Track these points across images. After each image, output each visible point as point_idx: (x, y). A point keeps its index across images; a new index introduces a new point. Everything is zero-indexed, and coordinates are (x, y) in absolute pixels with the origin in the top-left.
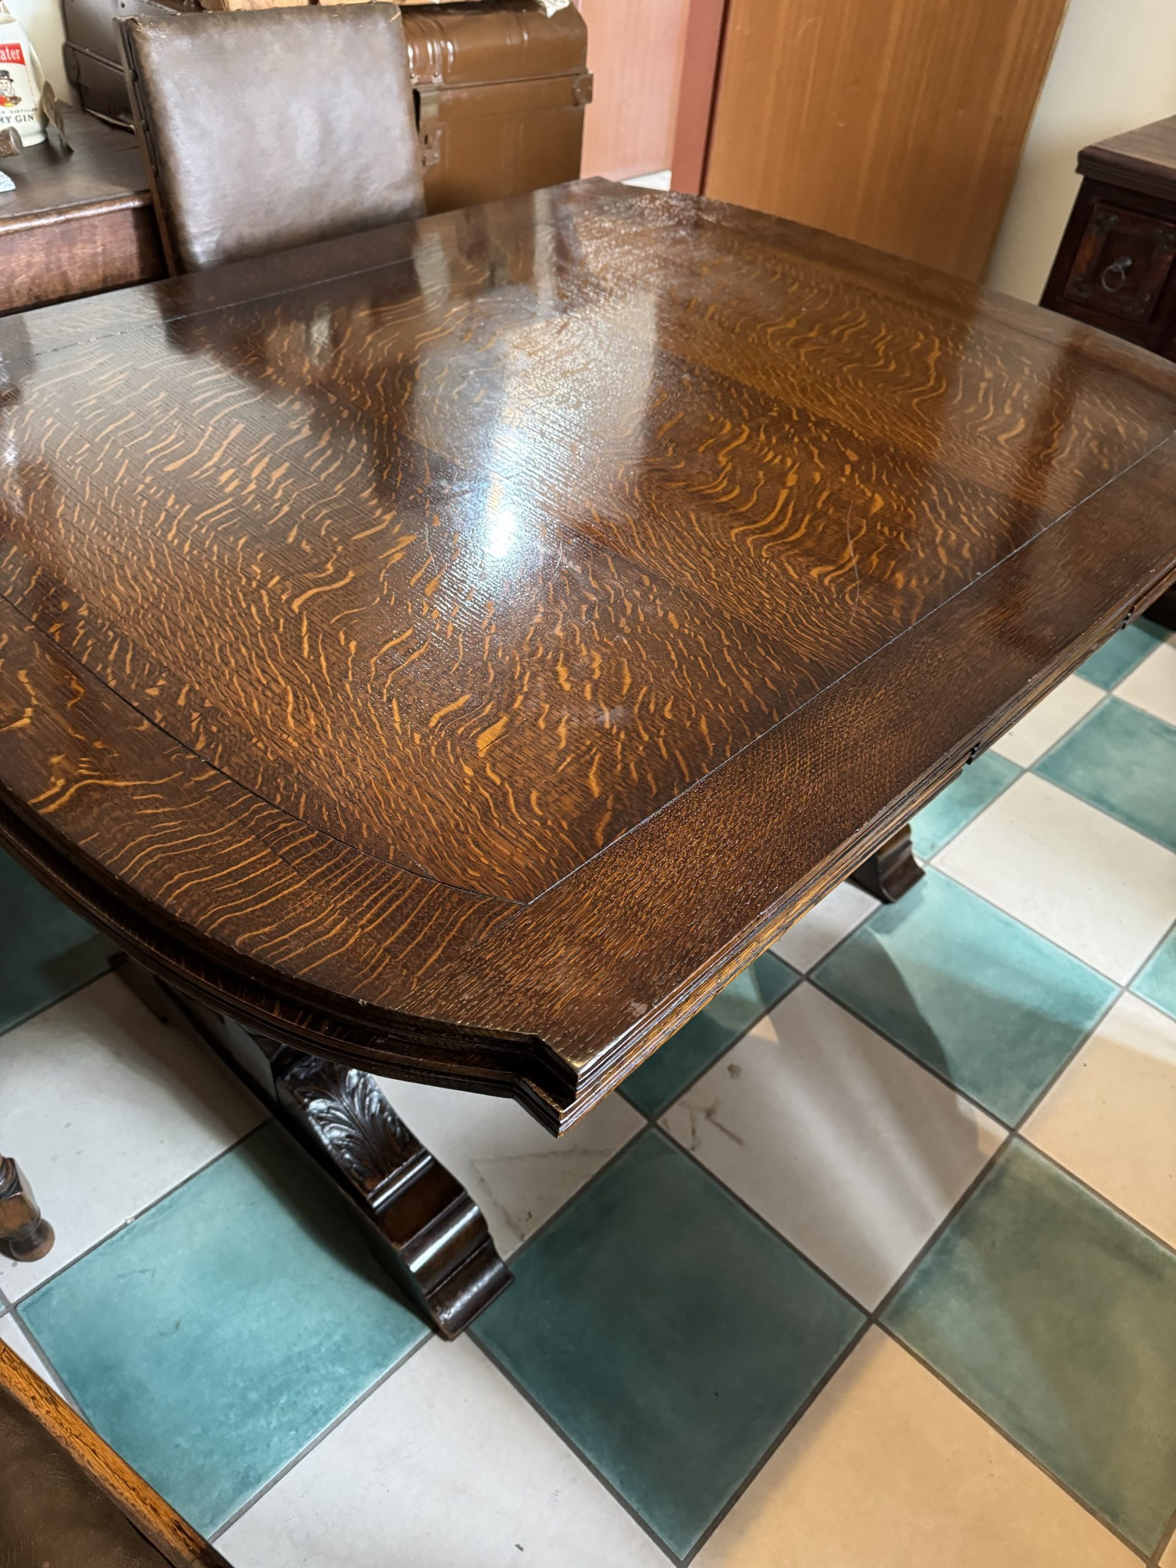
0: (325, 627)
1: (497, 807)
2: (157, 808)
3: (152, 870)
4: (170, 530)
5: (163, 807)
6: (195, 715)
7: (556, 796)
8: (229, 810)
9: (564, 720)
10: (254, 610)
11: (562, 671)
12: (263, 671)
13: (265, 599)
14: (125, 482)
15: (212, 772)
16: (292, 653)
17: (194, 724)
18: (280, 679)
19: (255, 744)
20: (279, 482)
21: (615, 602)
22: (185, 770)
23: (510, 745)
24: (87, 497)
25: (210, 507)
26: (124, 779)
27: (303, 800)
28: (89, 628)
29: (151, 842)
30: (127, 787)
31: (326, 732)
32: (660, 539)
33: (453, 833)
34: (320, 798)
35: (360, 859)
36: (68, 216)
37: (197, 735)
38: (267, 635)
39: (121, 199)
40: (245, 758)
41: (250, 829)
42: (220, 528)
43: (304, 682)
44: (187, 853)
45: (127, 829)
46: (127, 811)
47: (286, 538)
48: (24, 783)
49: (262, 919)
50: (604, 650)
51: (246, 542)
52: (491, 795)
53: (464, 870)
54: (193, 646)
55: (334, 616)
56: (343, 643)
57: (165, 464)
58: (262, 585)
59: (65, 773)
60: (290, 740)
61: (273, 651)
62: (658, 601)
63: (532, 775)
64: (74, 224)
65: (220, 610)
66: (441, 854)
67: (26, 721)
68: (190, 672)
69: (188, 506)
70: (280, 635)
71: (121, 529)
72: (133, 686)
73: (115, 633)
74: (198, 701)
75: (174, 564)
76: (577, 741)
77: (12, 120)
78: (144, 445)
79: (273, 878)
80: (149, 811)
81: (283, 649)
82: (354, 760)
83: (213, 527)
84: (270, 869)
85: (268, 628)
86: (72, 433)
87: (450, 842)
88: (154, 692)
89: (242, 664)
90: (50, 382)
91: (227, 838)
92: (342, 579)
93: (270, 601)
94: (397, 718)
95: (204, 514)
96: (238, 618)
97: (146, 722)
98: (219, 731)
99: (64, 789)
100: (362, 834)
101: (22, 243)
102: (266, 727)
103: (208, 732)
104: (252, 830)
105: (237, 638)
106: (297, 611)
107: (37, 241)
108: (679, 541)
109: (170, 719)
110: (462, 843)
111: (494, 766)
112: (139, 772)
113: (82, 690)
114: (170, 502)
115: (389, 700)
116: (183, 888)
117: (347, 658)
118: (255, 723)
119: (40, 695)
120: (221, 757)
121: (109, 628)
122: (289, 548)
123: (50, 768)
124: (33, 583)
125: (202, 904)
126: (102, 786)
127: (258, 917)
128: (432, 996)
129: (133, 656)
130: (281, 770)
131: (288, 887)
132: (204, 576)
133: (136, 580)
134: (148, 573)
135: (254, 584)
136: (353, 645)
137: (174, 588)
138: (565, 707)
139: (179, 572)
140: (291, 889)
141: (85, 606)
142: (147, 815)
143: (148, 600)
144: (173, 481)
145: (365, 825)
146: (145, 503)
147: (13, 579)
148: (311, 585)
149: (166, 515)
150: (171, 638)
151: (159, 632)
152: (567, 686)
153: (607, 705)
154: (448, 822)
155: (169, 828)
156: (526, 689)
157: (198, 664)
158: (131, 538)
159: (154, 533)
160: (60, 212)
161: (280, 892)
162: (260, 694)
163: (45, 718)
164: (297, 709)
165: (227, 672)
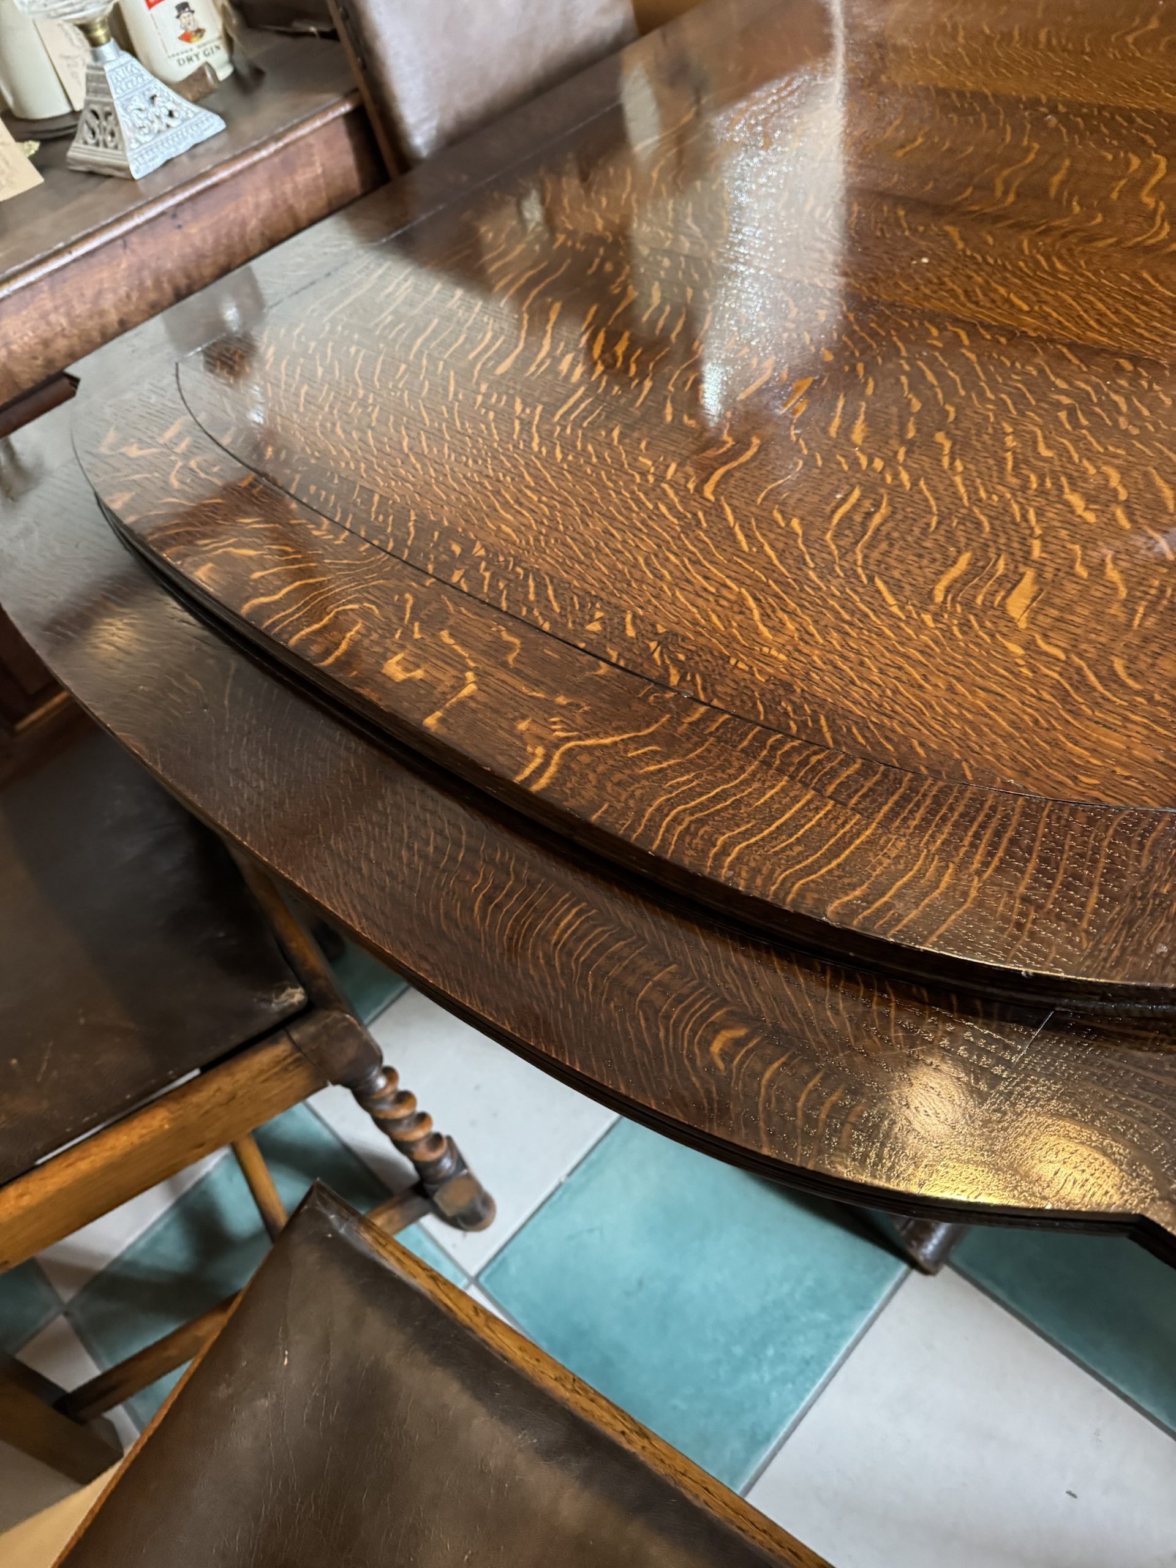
0: (753, 509)
1: (1077, 689)
2: (660, 762)
3: (688, 839)
4: (532, 439)
5: (666, 760)
6: (653, 645)
7: (1149, 661)
8: (742, 751)
9: (1108, 560)
10: (663, 509)
11: (1076, 500)
12: (706, 578)
13: (671, 493)
14: (460, 397)
15: (703, 709)
16: (730, 550)
17: (656, 655)
18: (729, 582)
19: (735, 666)
20: (627, 357)
21: (1099, 399)
22: (670, 711)
23: (1053, 606)
24: (428, 422)
25: (564, 402)
26: (607, 734)
27: (823, 722)
28: (493, 569)
29: (671, 804)
30: (615, 743)
31: (812, 635)
32: (1117, 312)
33: (1034, 732)
34: (845, 718)
35: (931, 787)
36: (287, 140)
37: (666, 669)
38: (691, 535)
39: (332, 107)
40: (732, 684)
41: (777, 769)
42: (585, 424)
43: (759, 581)
44: (718, 811)
45: (638, 793)
46: (627, 772)
47: (662, 418)
48: (500, 758)
49: (846, 881)
50: (1116, 461)
51: (621, 433)
52: (1061, 674)
53: (1075, 779)
54: (615, 565)
55: (758, 495)
56: (783, 524)
57: (495, 367)
58: (660, 478)
59: (540, 739)
60: (774, 653)
61: (705, 551)
62: (1156, 387)
63: (1103, 640)
64: (292, 149)
65: (627, 518)
66: (1032, 761)
67: (470, 689)
68: (625, 597)
69: (540, 408)
70: (706, 532)
71: (479, 450)
72: (570, 625)
73: (524, 569)
74: (649, 628)
75: (553, 477)
76: (1141, 584)
77: (201, 56)
78: (462, 352)
79: (834, 826)
80: (652, 768)
81: (716, 547)
82: (862, 664)
83: (577, 424)
84: (826, 815)
85: (690, 526)
86: (381, 358)
87: (1037, 745)
88: (595, 627)
89: (678, 574)
90: (337, 309)
91: (756, 785)
92: (747, 450)
93: (677, 494)
94: (890, 600)
95: (561, 412)
96: (650, 523)
97: (602, 664)
98: (688, 659)
99: (548, 758)
100: (917, 754)
101: (247, 184)
102: (739, 643)
103: (676, 661)
104: (781, 771)
105: (659, 546)
106: (712, 498)
107: (260, 176)
108: (1143, 308)
109: (627, 655)
110: (1055, 744)
111: (1045, 636)
112: (621, 723)
113: (517, 641)
114: (518, 407)
115: (871, 579)
116: (733, 855)
117: (796, 541)
118: (725, 641)
119: (475, 655)
120: (704, 689)
121: (515, 565)
122: (672, 427)
123: (520, 736)
124: (412, 530)
125: (765, 871)
126: (586, 747)
127: (840, 877)
128: (1116, 953)
129: (555, 591)
130: (781, 692)
131: (858, 834)
132: (593, 483)
133: (521, 504)
134: (529, 493)
135: (651, 479)
136: (795, 523)
137: (565, 503)
138: (1100, 543)
139: (563, 484)
140: (863, 838)
141: (478, 545)
142: (652, 773)
143: (542, 523)
144: (511, 384)
145: (915, 743)
146: (491, 415)
147: (389, 530)
148: (715, 464)
149: (522, 423)
150: (588, 562)
151: (571, 558)
152: (1090, 517)
153: (1158, 531)
154: (1022, 720)
155: (684, 783)
156: (1038, 531)
157: (629, 585)
158: (494, 458)
159: (516, 447)
160: (277, 138)
161: (850, 843)
162: (713, 605)
163: (491, 681)
164: (764, 615)
165: (665, 588)
